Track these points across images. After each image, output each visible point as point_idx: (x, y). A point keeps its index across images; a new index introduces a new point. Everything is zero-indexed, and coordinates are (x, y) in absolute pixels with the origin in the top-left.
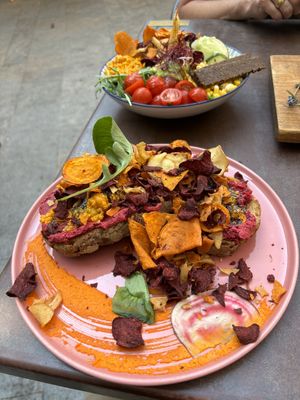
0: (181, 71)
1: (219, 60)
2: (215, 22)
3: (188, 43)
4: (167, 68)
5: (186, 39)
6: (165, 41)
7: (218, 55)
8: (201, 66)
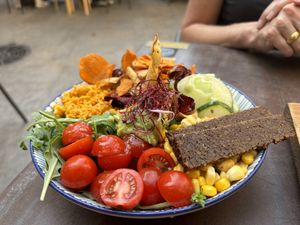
0: (153, 129)
1: (220, 112)
2: (215, 49)
3: (172, 82)
4: (134, 119)
5: (171, 76)
6: (143, 73)
7: (216, 104)
8: (189, 120)
